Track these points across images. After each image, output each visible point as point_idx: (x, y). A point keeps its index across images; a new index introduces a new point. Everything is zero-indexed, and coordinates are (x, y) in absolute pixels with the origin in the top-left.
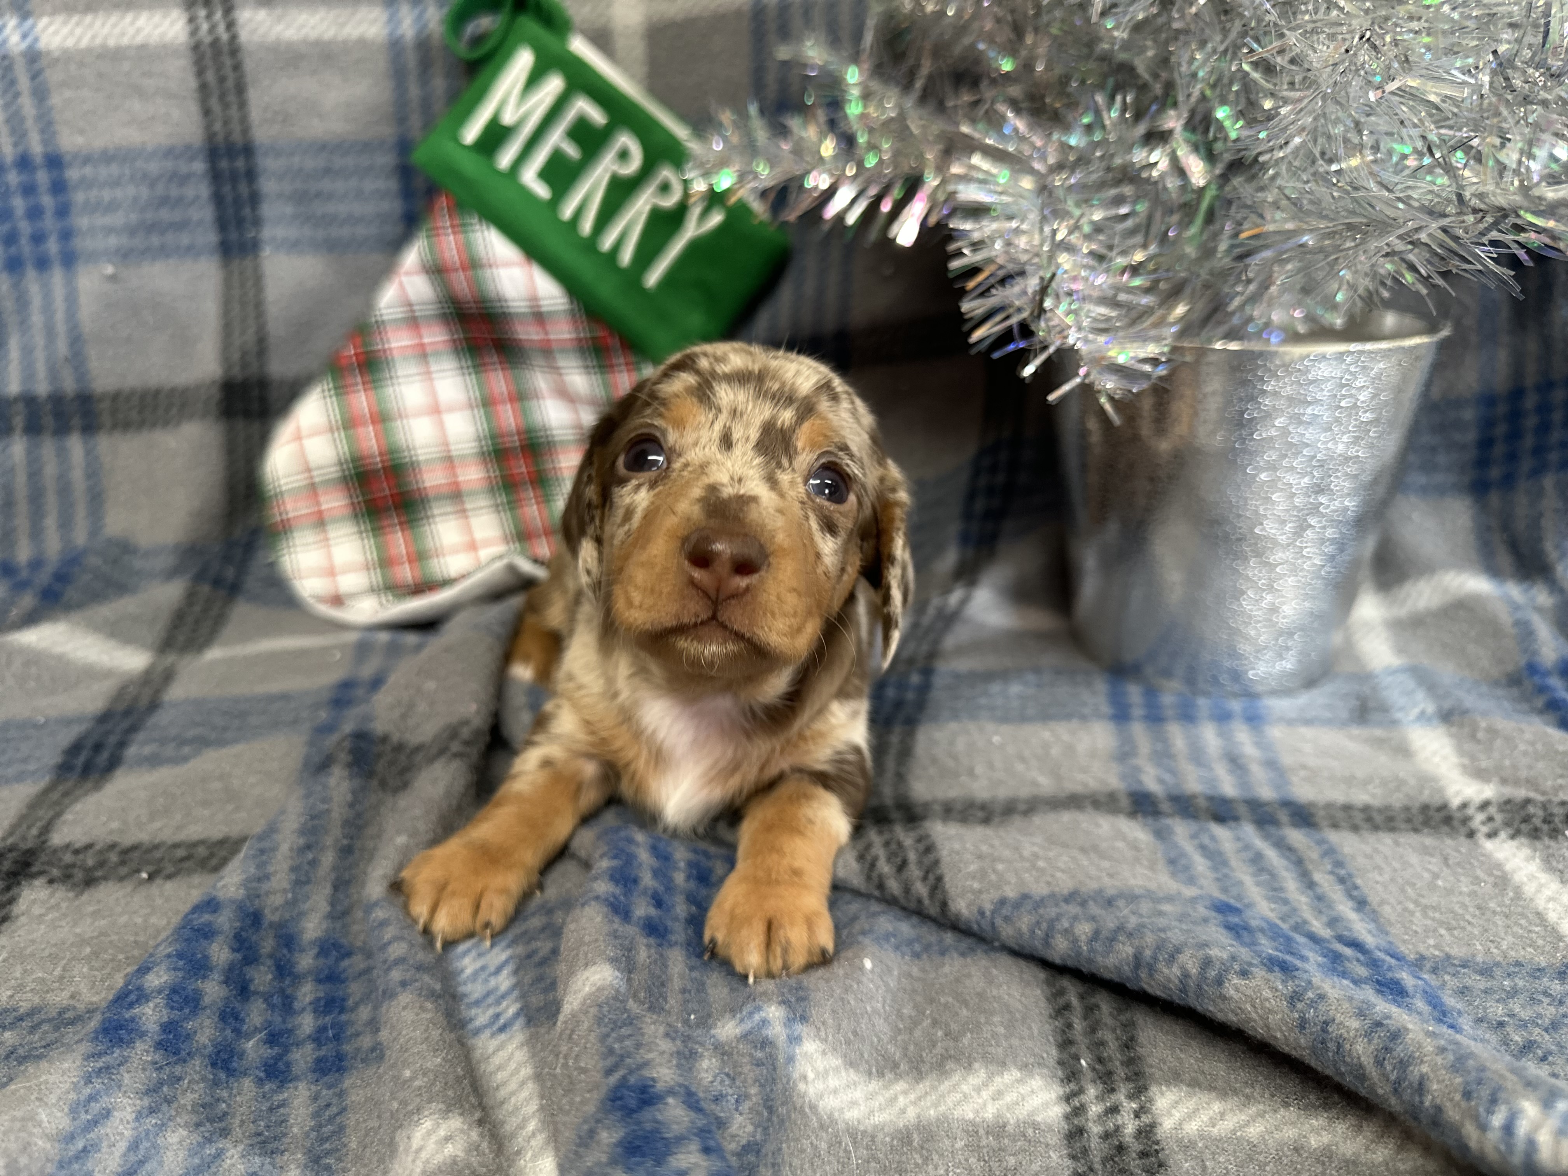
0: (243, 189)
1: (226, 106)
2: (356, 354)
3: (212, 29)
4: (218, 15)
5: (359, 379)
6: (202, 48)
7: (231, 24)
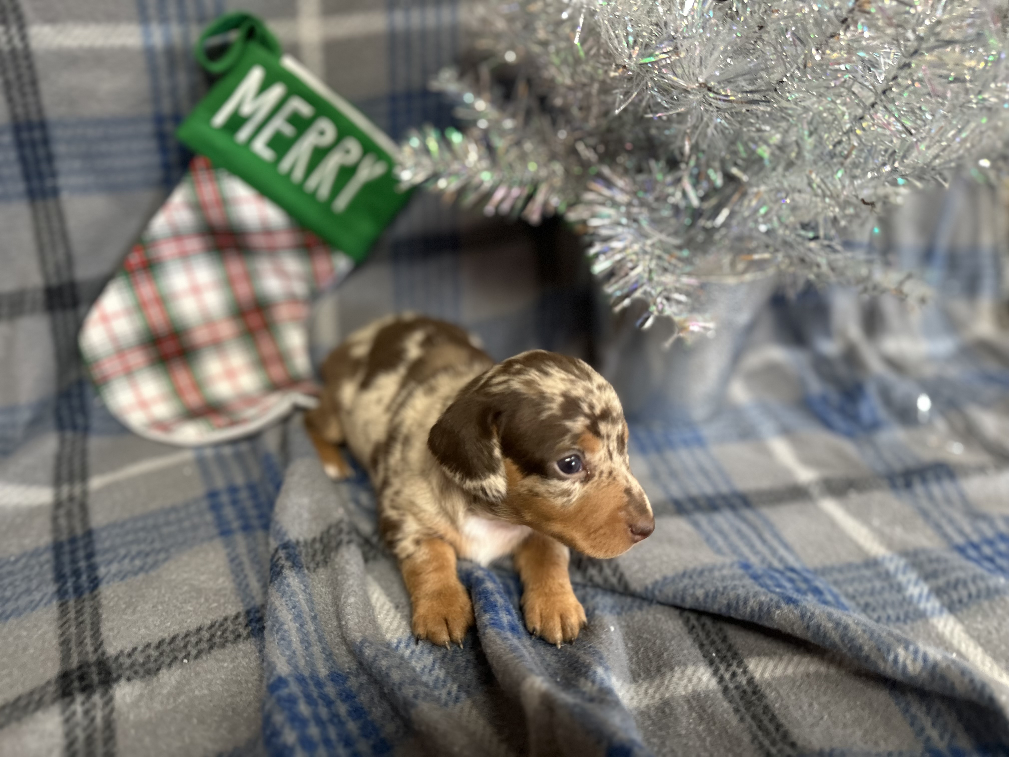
0: (41, 152)
1: (23, 95)
3: (10, 40)
4: (14, 30)
5: (143, 276)
7: (24, 37)
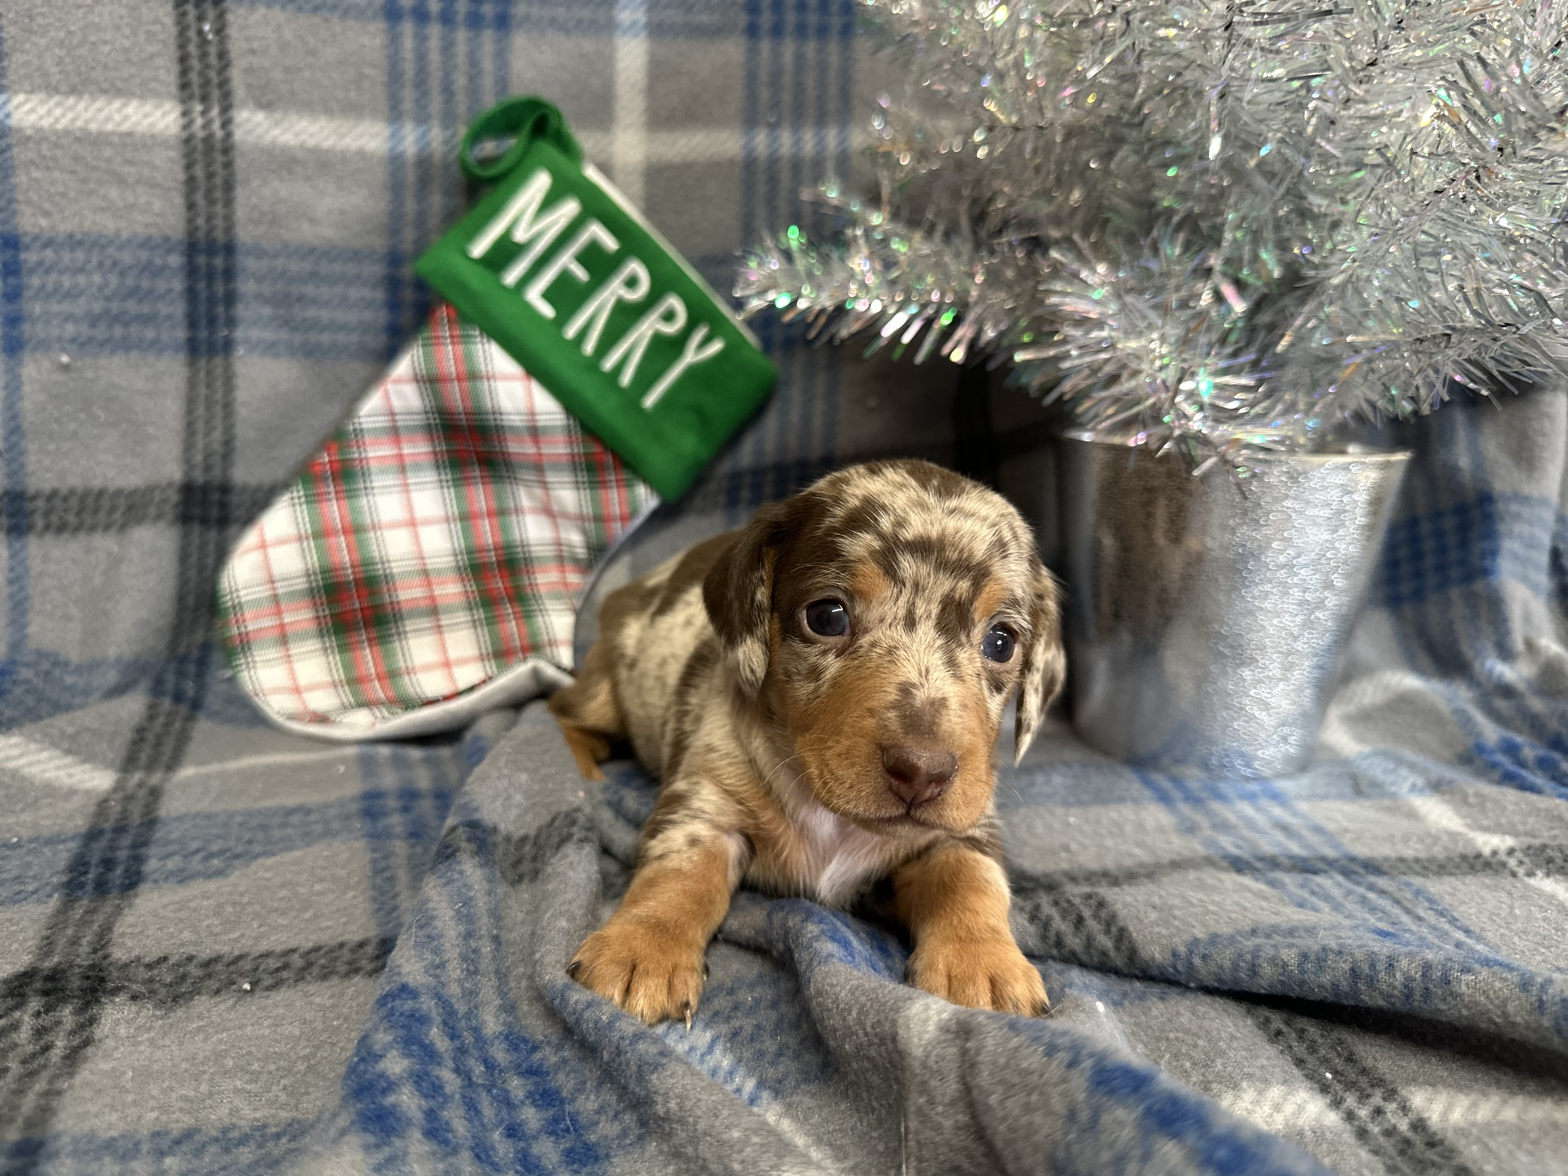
0: (220, 289)
1: (212, 202)
2: (330, 462)
3: (207, 125)
4: (215, 112)
5: (332, 489)
6: (194, 142)
7: (226, 124)
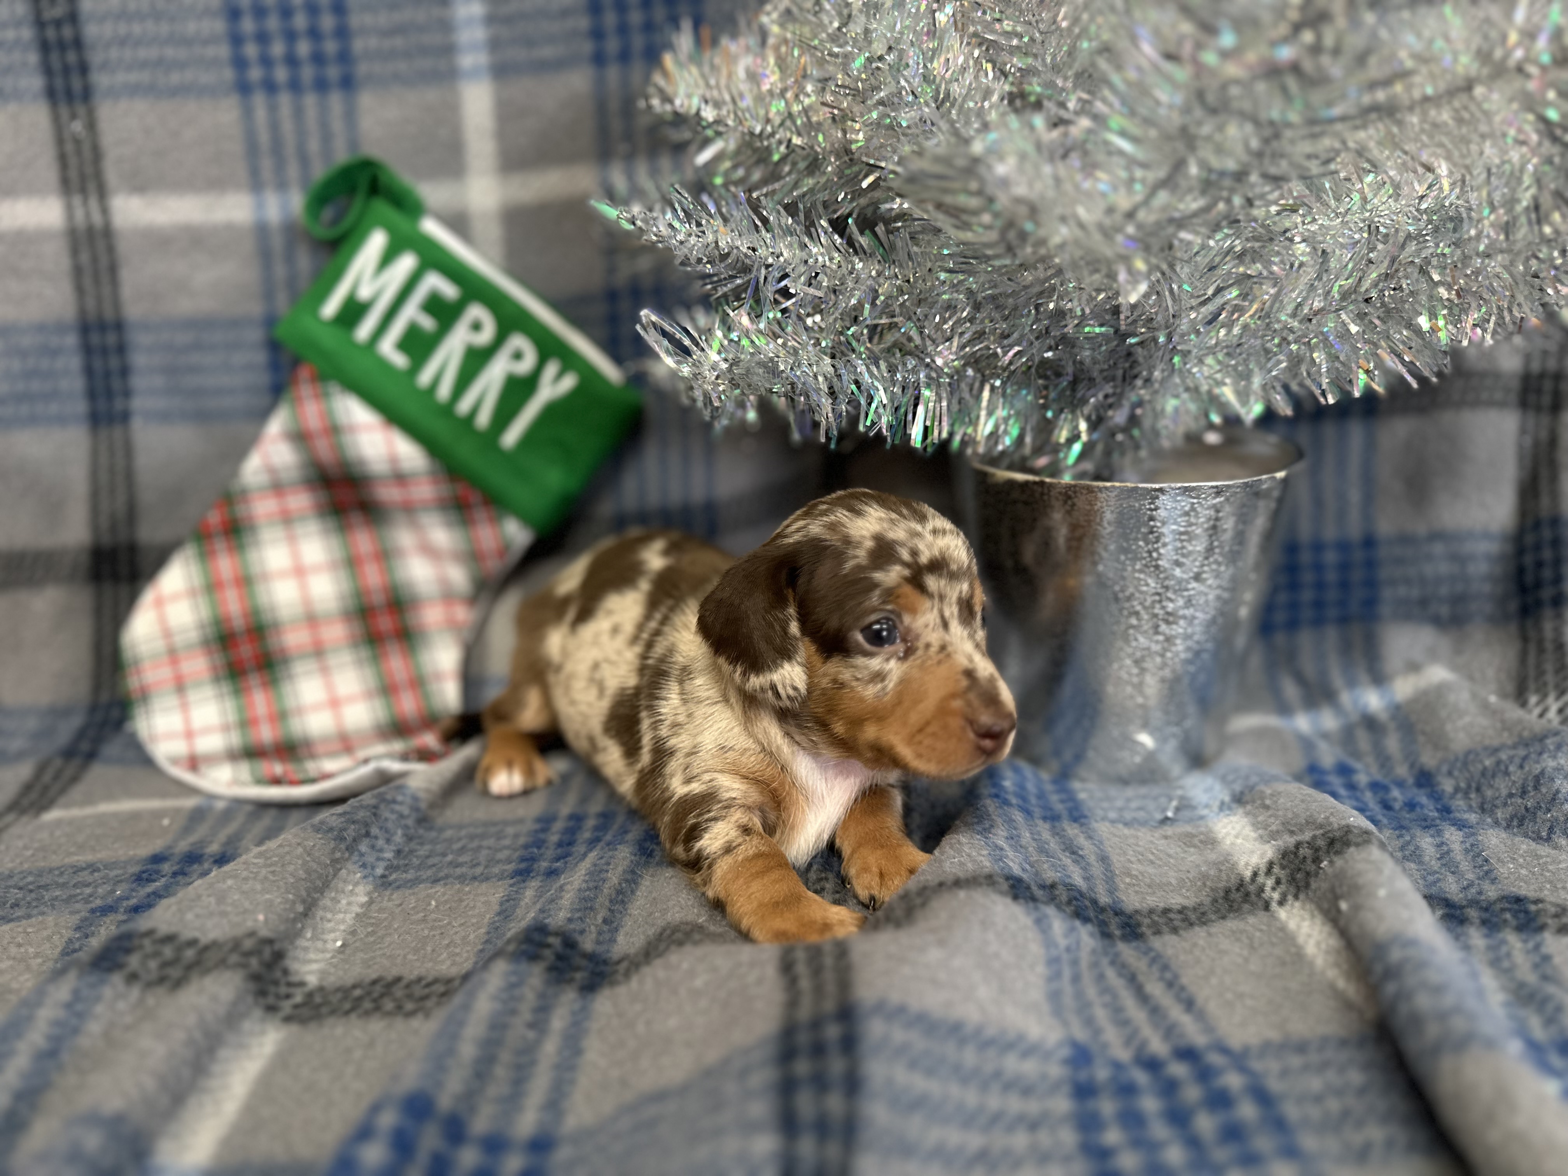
1: (98, 284)
2: (222, 521)
3: (88, 215)
4: (93, 203)
5: (224, 545)
6: (78, 233)
7: (105, 211)
